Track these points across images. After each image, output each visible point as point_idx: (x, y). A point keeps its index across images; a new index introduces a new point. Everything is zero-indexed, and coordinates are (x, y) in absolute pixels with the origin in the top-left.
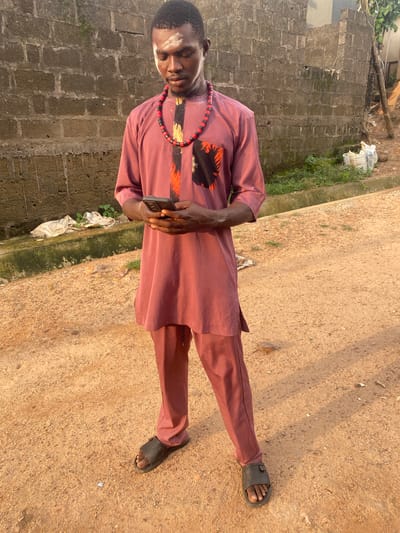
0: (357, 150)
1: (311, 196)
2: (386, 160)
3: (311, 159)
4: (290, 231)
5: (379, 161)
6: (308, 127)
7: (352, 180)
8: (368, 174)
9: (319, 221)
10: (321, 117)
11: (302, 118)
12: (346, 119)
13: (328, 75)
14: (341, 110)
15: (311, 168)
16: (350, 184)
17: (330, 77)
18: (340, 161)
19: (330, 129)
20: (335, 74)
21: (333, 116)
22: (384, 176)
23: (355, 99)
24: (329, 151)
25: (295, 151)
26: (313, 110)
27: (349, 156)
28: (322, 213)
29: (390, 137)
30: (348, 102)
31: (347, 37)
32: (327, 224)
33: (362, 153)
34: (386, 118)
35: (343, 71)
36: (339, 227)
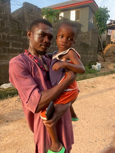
0: (95, 64)
1: (83, 77)
2: (104, 67)
5: (102, 67)
6: (82, 58)
7: (94, 73)
8: (99, 71)
9: (85, 85)
10: (85, 55)
12: (92, 56)
13: (87, 44)
14: (91, 54)
17: (88, 45)
18: (91, 67)
19: (88, 59)
20: (89, 44)
21: (89, 55)
22: (103, 72)
23: (94, 51)
24: (88, 64)
26: (83, 54)
27: (93, 66)
28: (86, 82)
29: (105, 61)
30: (92, 52)
31: (92, 35)
32: (87, 86)
33: (97, 65)
34: (103, 56)
35: (91, 44)
36: (91, 87)
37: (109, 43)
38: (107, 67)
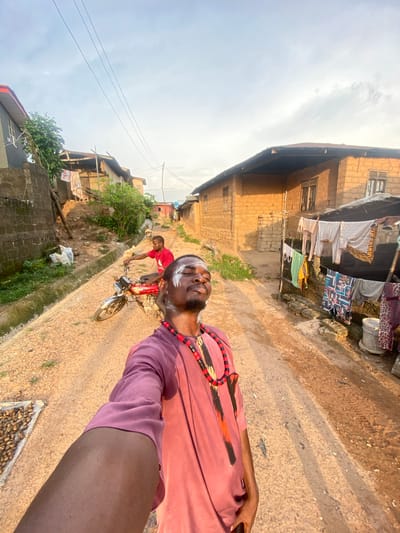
0: (58, 251)
2: (78, 255)
3: (28, 263)
4: (53, 340)
5: (75, 256)
6: (19, 241)
7: (66, 273)
8: (73, 267)
9: (70, 320)
10: (26, 233)
11: (11, 235)
12: (45, 232)
13: (25, 204)
14: (40, 227)
15: (30, 270)
16: (66, 277)
17: (27, 207)
18: (49, 261)
19: (36, 240)
20: (30, 204)
21: (35, 231)
22: (83, 266)
23: (48, 219)
24: (40, 254)
25: (12, 260)
26: (20, 229)
27: (54, 256)
28: (66, 310)
29: (71, 238)
30: (43, 221)
31: (33, 181)
32: (77, 320)
33: (63, 253)
34: (66, 228)
35: (35, 202)
36: (88, 320)
37: (67, 198)
38: (85, 253)
